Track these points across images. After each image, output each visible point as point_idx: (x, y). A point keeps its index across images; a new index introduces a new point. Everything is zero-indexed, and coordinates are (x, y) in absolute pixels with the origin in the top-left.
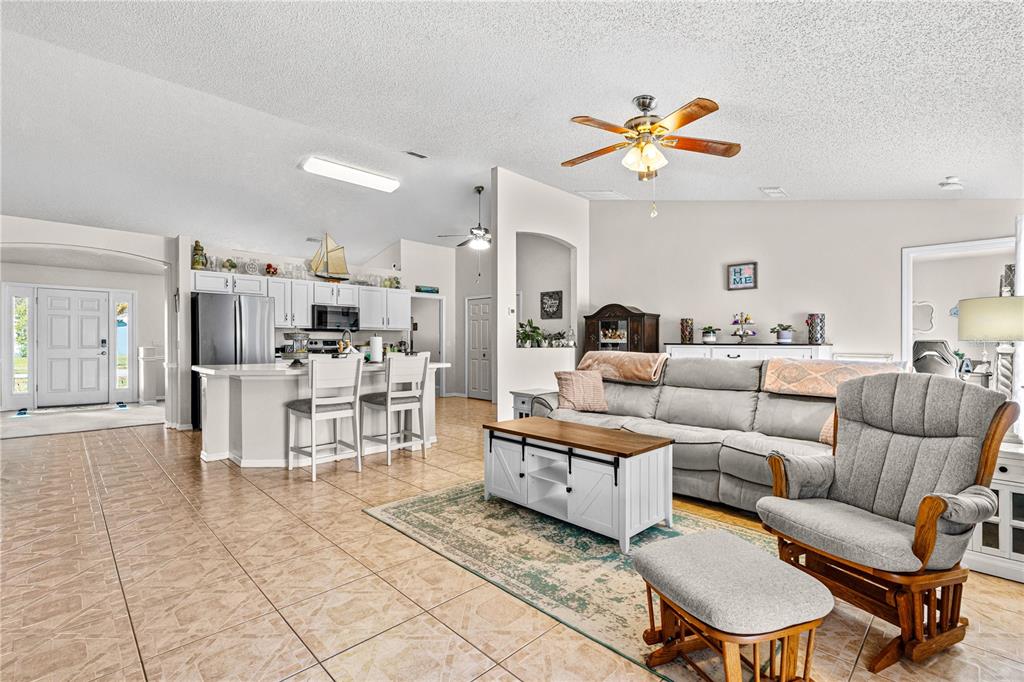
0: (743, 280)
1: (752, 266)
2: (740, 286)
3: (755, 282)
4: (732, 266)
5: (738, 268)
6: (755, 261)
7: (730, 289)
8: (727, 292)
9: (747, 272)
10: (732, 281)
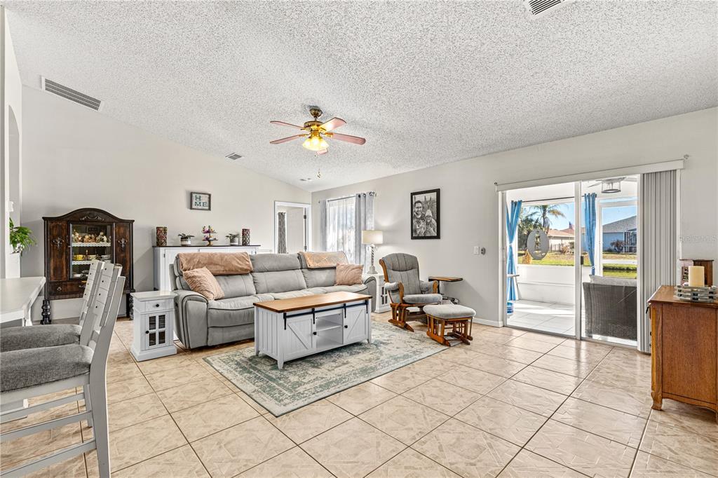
0: (202, 204)
1: (208, 196)
2: (200, 207)
3: (210, 206)
4: (195, 193)
5: (198, 196)
6: (209, 193)
7: (191, 208)
8: (189, 210)
9: (205, 199)
10: (194, 203)
